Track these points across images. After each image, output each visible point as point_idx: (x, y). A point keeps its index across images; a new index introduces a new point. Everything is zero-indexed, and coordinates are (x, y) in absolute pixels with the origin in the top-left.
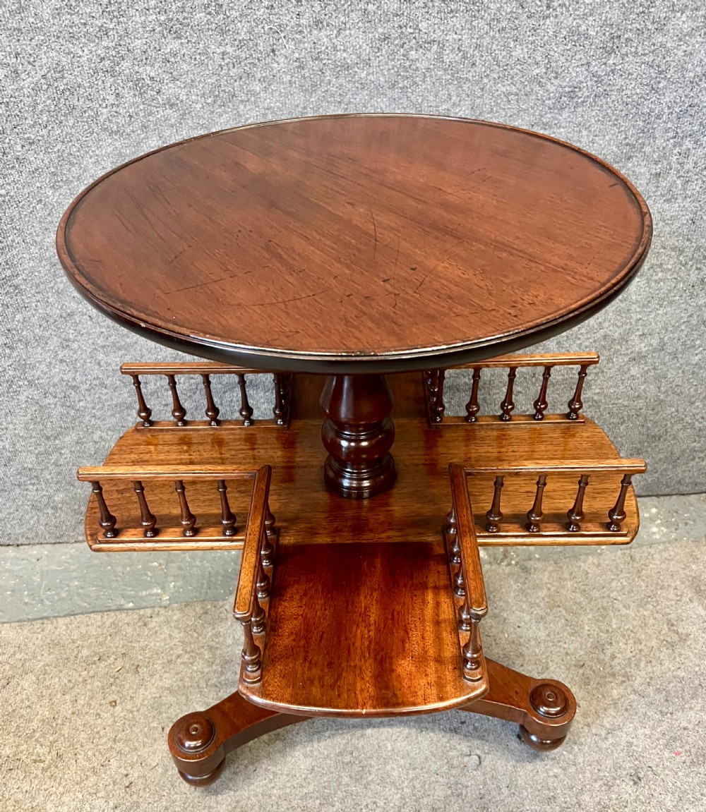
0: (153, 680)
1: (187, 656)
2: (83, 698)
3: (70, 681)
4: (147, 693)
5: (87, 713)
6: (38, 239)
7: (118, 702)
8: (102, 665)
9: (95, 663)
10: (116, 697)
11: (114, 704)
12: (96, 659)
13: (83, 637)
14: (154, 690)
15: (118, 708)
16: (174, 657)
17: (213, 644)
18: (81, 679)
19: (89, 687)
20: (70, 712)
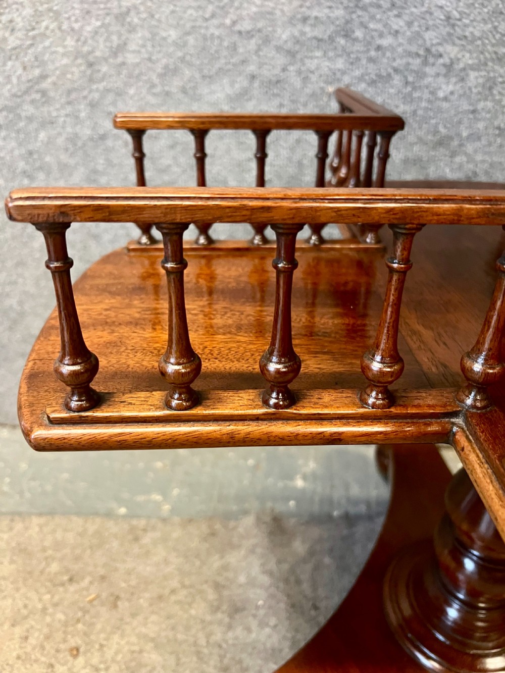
0: (135, 623)
1: (184, 592)
2: (36, 634)
3: (25, 606)
4: (123, 642)
5: (36, 661)
6: (76, 26)
7: (82, 650)
8: (72, 588)
9: (63, 584)
10: (80, 642)
11: (75, 652)
12: (66, 578)
13: (58, 545)
14: (134, 639)
15: (81, 660)
16: (167, 591)
17: (220, 579)
18: (40, 606)
19: (48, 619)
20: (15, 654)
